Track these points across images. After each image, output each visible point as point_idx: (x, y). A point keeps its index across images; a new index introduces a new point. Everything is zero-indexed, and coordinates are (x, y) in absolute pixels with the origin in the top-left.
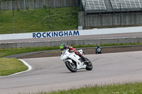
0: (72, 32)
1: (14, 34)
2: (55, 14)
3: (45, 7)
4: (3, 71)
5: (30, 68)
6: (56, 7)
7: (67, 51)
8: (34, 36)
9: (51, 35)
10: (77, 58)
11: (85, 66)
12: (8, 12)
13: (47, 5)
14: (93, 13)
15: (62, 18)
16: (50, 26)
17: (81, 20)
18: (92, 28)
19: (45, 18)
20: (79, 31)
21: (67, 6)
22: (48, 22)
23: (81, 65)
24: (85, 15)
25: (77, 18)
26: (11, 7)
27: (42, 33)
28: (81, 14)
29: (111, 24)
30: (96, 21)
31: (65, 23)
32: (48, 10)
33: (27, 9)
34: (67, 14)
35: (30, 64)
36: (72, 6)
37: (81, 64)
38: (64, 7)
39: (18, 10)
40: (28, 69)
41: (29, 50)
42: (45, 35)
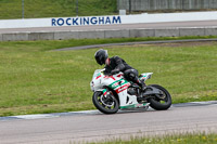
42: (70, 22)
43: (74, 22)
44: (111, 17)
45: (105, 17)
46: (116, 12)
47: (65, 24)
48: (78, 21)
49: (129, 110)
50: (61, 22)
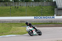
2: (44, 9)
3: (40, 6)
6: (45, 6)
8: (35, 18)
12: (24, 7)
15: (47, 11)
16: (42, 14)
19: (40, 10)
21: (50, 6)
24: (57, 10)
25: (54, 11)
31: (49, 13)
33: (32, 6)
34: (50, 9)
39: (28, 6)
41: (32, 24)
42: (40, 18)
43: (41, 18)
44: (52, 17)
45: (50, 17)
46: (54, 15)
47: (38, 18)
48: (42, 18)
49: (35, 35)
50: (37, 18)
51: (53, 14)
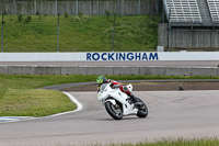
0: (148, 54)
1: (58, 53)
2: (123, 26)
3: (108, 14)
4: (38, 110)
5: (80, 107)
6: (125, 14)
7: (108, 86)
8: (88, 58)
9: (114, 57)
10: (123, 98)
11: (136, 111)
12: (51, 19)
13: (111, 11)
14: (181, 27)
15: (133, 32)
16: (115, 43)
17: (162, 37)
18: (178, 49)
19: (107, 30)
20: (159, 53)
21: (142, 14)
22: (111, 37)
23: (129, 109)
24: (168, 29)
25: (156, 33)
26: (55, 11)
27: (101, 54)
28: (162, 27)
29: (209, 45)
30: (186, 39)
31: (138, 41)
32: (112, 18)
33: (80, 15)
34: (141, 26)
35: (80, 101)
36: (149, 15)
37: (131, 106)
38: (136, 15)
39: (66, 16)
40: (76, 107)
41: (79, 79)
51: (153, 45)
